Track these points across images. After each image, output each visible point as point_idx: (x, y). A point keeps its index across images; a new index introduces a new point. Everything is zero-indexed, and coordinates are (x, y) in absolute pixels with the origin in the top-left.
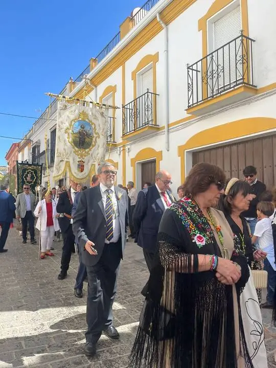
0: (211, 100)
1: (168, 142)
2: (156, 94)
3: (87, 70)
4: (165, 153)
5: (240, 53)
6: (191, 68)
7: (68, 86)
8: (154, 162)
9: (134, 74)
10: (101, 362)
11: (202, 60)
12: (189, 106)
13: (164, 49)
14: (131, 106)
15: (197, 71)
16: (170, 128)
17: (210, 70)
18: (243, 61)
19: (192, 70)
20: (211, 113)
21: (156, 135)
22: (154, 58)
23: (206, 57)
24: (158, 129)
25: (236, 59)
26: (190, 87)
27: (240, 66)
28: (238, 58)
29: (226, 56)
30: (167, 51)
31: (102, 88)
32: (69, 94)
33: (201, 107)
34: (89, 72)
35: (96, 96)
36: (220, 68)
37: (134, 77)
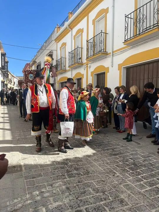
0: (138, 36)
1: (112, 62)
2: (106, 33)
3: (67, 19)
4: (110, 69)
5: (156, 8)
6: (127, 16)
7: (56, 29)
8: (104, 73)
9: (94, 21)
10: (73, 168)
11: (134, 12)
12: (125, 40)
13: (112, 5)
14: (92, 41)
15: (131, 18)
16: (114, 54)
17: (139, 18)
18: (158, 12)
19: (128, 18)
20: (138, 44)
21: (106, 58)
22: (106, 11)
23: (137, 10)
24: (107, 54)
25: (154, 11)
26: (126, 28)
27: (156, 16)
28: (155, 11)
29: (148, 9)
30: (114, 6)
31: (75, 30)
32: (56, 35)
33: (133, 40)
34: (67, 21)
35: (72, 35)
36: (145, 16)
37: (94, 23)
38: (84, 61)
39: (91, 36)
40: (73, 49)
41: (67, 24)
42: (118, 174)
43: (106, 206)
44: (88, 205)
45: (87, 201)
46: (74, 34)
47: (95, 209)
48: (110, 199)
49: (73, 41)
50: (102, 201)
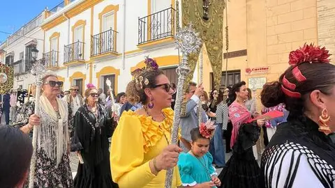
0: (153, 42)
1: (124, 64)
2: (116, 32)
3: (62, 4)
4: (121, 71)
5: (170, 18)
6: (141, 20)
7: (44, 13)
8: (114, 76)
9: (100, 16)
11: (147, 16)
12: (139, 44)
13: (123, 3)
14: (98, 37)
15: (144, 22)
16: (125, 55)
17: (153, 24)
21: (115, 58)
23: (150, 15)
24: (117, 55)
25: (168, 21)
26: (140, 32)
29: (162, 18)
30: (125, 5)
31: (74, 20)
32: (44, 20)
33: (146, 45)
34: (63, 7)
35: (69, 25)
36: (159, 24)
38: (87, 56)
39: (96, 31)
40: (71, 42)
41: (61, 11)
46: (72, 24)
49: (71, 32)
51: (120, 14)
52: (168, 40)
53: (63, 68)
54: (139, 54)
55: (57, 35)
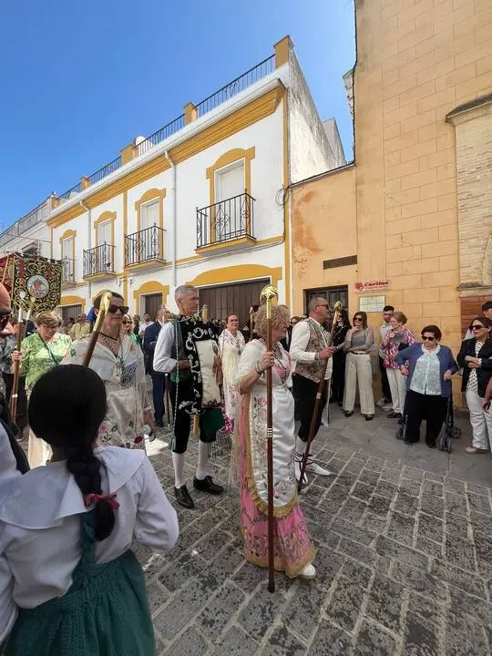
0: (218, 244)
1: (175, 277)
2: (163, 230)
3: (78, 188)
4: (172, 288)
5: (244, 209)
6: (200, 211)
7: (49, 201)
9: (138, 205)
11: (210, 206)
12: (197, 247)
13: (172, 187)
14: (135, 237)
15: (205, 215)
16: (177, 264)
17: (218, 217)
18: (246, 215)
19: (201, 214)
20: (218, 255)
21: (162, 269)
22: (162, 193)
23: (214, 205)
24: (165, 264)
25: (241, 213)
26: (199, 229)
27: (244, 220)
28: (243, 212)
29: (232, 208)
30: (175, 189)
31: (97, 212)
32: (50, 212)
33: (208, 249)
34: (79, 191)
35: (90, 220)
36: (227, 217)
37: (137, 208)
38: (119, 267)
39: (132, 229)
40: (93, 246)
41: (76, 197)
42: (223, 468)
43: (226, 529)
44: (197, 539)
45: (192, 534)
46: (95, 218)
47: (211, 542)
48: (227, 515)
49: (93, 231)
50: (217, 522)
51: (168, 201)
52: (242, 241)
53: (82, 285)
54: (198, 262)
55: (71, 234)
